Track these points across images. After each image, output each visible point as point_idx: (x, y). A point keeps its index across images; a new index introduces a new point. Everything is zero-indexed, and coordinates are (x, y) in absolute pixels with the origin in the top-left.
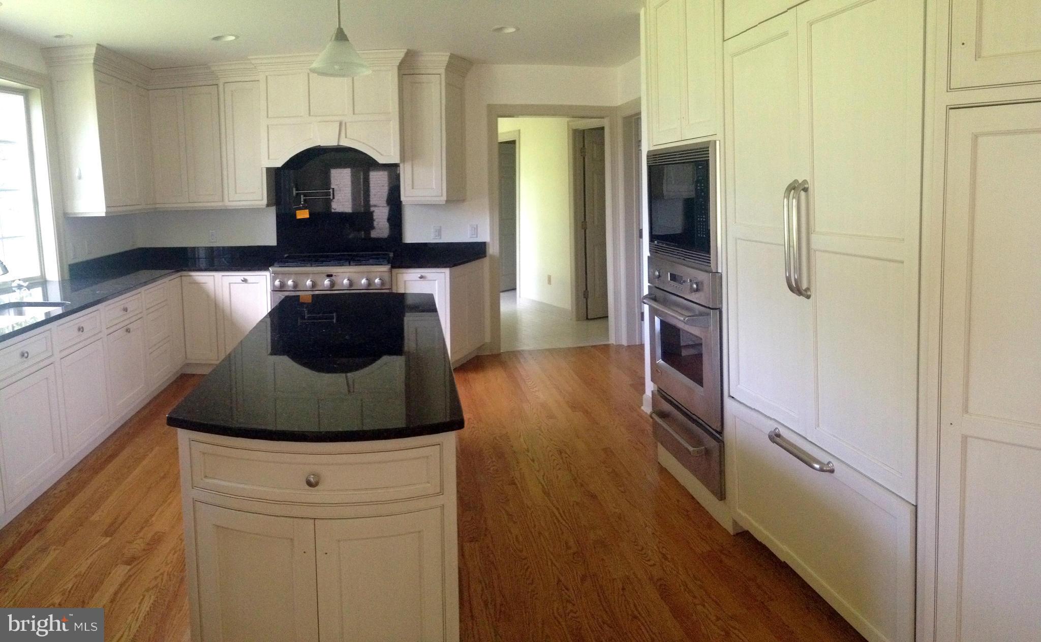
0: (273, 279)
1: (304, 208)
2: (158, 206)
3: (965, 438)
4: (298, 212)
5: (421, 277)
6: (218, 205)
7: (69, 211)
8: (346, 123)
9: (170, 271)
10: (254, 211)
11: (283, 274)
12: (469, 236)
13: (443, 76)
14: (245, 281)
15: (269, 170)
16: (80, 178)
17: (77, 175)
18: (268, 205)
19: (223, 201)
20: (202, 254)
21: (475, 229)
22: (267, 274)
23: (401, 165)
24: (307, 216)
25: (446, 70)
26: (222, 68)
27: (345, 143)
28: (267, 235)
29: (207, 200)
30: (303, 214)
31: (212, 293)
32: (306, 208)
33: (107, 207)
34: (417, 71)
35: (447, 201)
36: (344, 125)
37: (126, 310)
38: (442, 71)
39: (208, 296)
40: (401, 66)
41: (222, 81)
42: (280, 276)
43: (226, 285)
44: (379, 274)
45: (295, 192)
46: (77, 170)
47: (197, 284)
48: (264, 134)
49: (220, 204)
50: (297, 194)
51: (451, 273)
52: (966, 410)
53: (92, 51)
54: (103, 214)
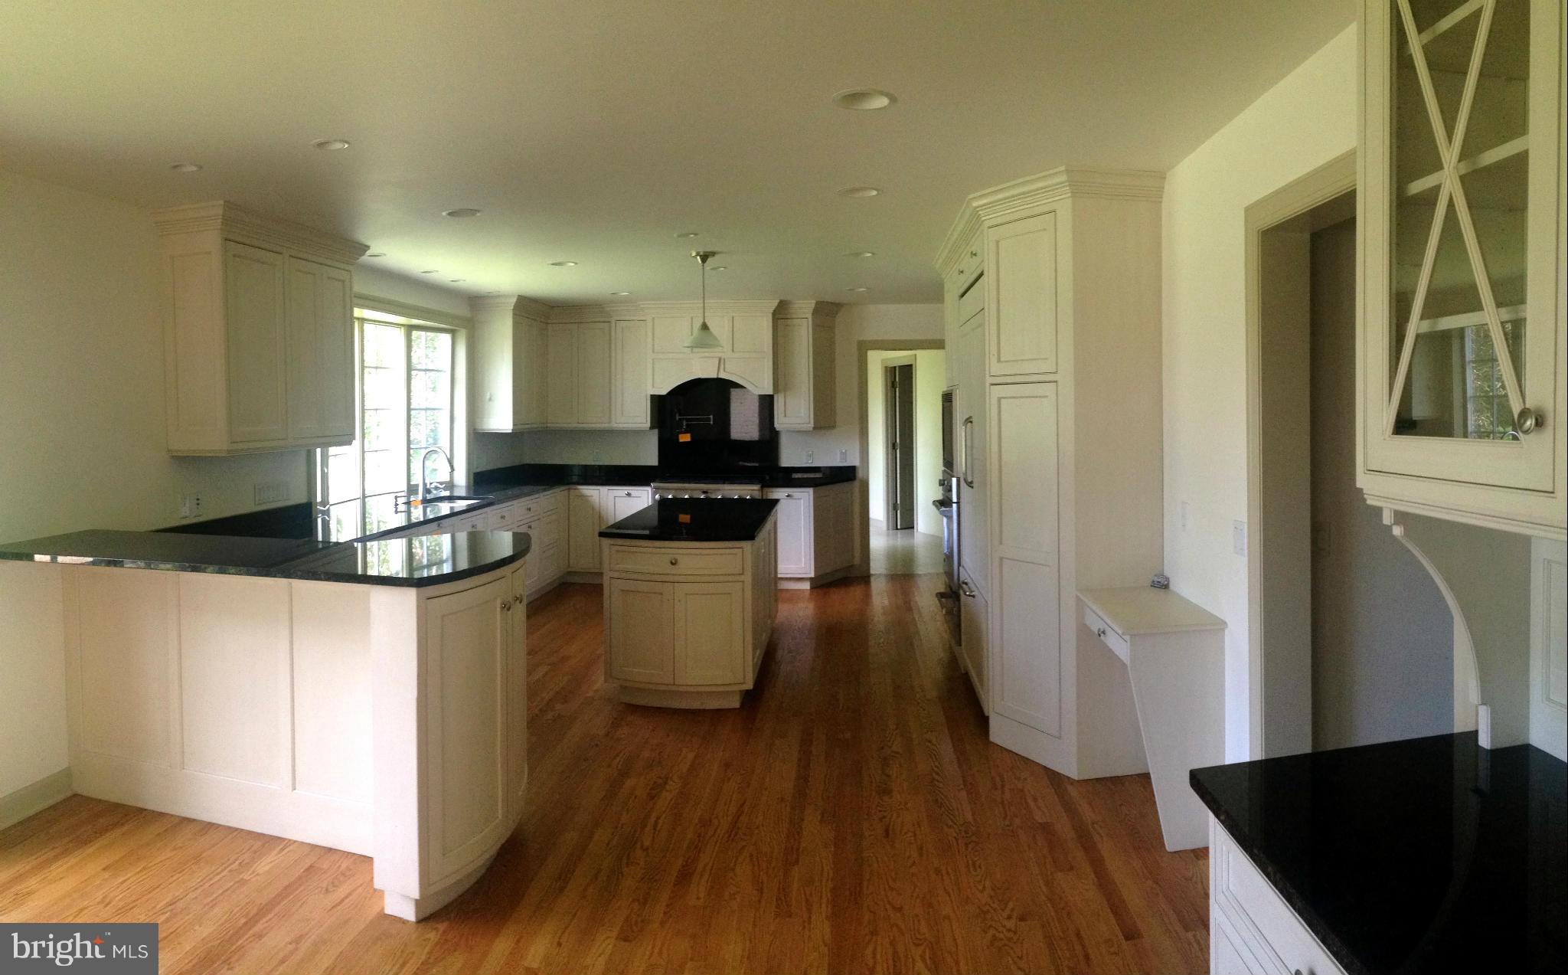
0: (654, 495)
1: (686, 432)
2: (549, 425)
3: (1001, 559)
4: (680, 436)
5: (788, 496)
6: (605, 426)
7: (477, 427)
8: (724, 360)
9: (544, 487)
10: (637, 433)
11: (663, 489)
12: (838, 460)
13: (810, 319)
14: (629, 495)
15: (652, 396)
16: (490, 399)
17: (488, 397)
18: (652, 428)
19: (610, 423)
20: (576, 471)
21: (844, 455)
22: (649, 489)
23: (775, 396)
24: (689, 440)
25: (813, 314)
26: (615, 309)
27: (723, 376)
28: (649, 456)
29: (594, 420)
30: (685, 438)
31: (597, 506)
32: (687, 433)
33: (514, 425)
34: (789, 316)
35: (814, 428)
36: (722, 362)
37: (529, 509)
38: (810, 316)
39: (593, 509)
40: (774, 314)
41: (613, 320)
42: (660, 491)
43: (611, 498)
44: (749, 492)
45: (678, 418)
46: (488, 394)
47: (582, 496)
48: (650, 366)
49: (606, 425)
50: (680, 419)
51: (814, 492)
52: (1001, 543)
53: (514, 300)
54: (510, 431)
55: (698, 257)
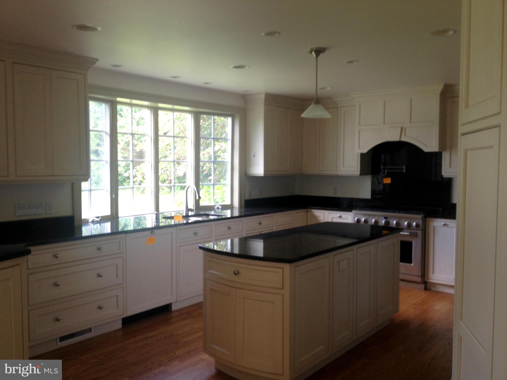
0: (354, 217)
4: (383, 180)
5: (444, 225)
7: (248, 173)
8: (405, 128)
10: (353, 178)
11: (361, 214)
14: (340, 217)
15: (361, 154)
17: (252, 155)
22: (351, 213)
23: (442, 153)
24: (390, 182)
27: (403, 139)
30: (387, 181)
32: (388, 178)
33: (265, 172)
40: (442, 93)
41: (339, 106)
42: (359, 216)
43: (330, 218)
44: (416, 220)
47: (314, 216)
48: (357, 135)
50: (383, 168)
53: (263, 96)
54: (263, 175)
55: (313, 52)
